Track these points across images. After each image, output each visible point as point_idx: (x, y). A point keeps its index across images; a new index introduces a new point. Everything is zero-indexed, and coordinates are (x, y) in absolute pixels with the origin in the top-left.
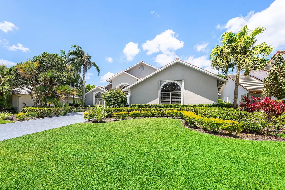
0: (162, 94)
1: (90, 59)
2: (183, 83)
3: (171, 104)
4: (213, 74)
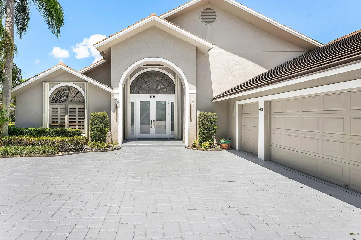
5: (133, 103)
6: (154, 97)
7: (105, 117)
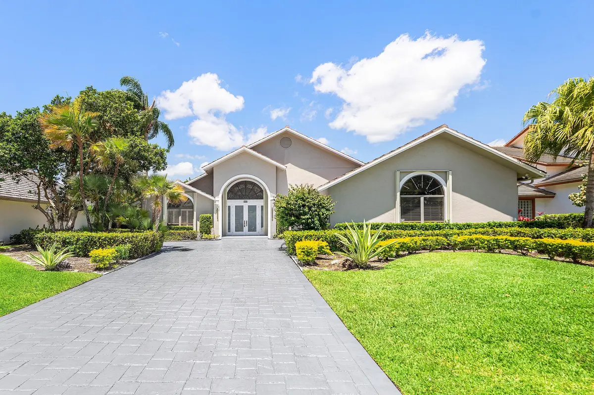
0: (402, 200)
1: (157, 117)
2: (450, 177)
3: (422, 222)
4: (516, 160)
5: (229, 207)
6: (246, 202)
7: (210, 218)
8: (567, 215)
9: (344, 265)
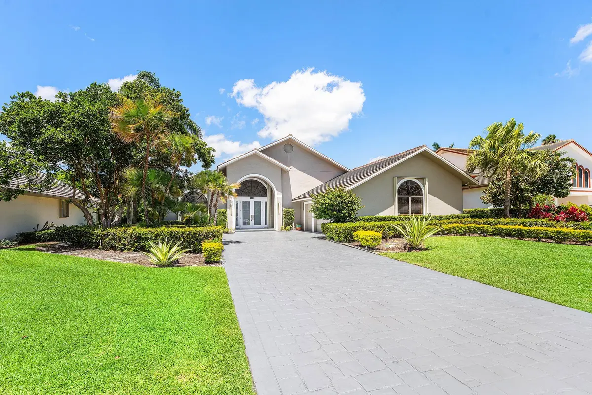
0: (399, 199)
2: (427, 182)
5: (237, 203)
6: (252, 198)
7: (223, 213)
8: (473, 210)
9: (405, 248)
